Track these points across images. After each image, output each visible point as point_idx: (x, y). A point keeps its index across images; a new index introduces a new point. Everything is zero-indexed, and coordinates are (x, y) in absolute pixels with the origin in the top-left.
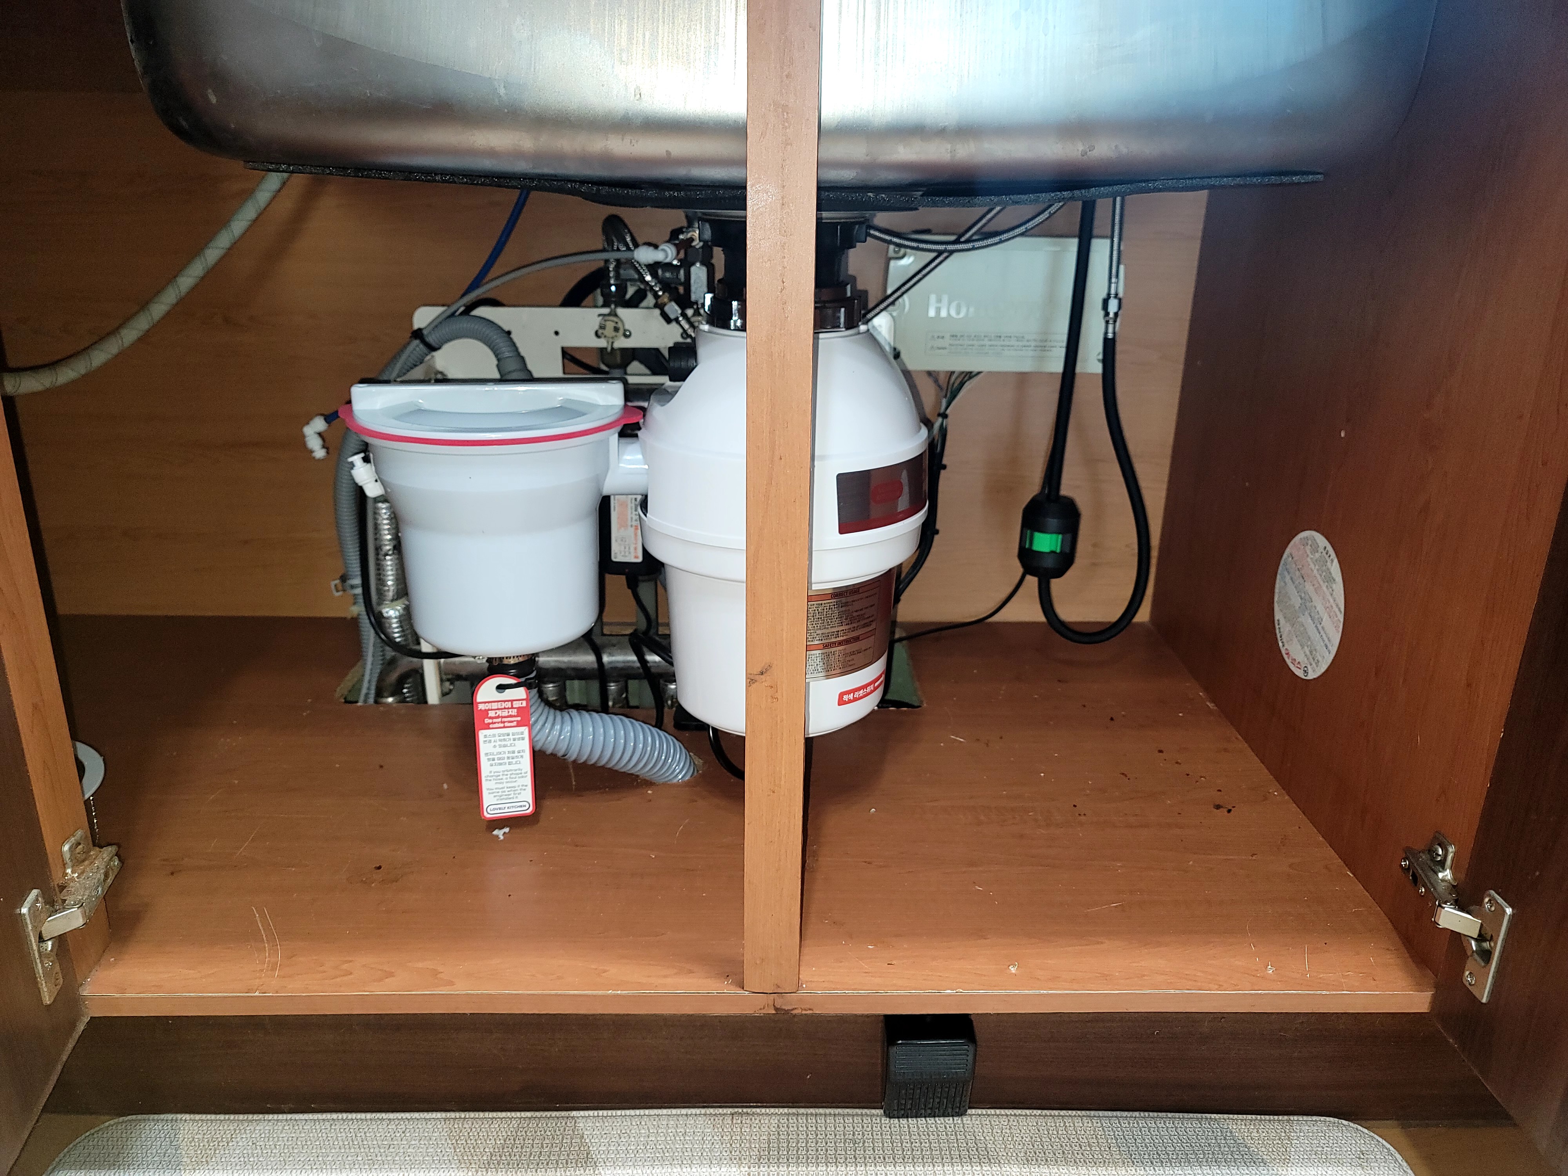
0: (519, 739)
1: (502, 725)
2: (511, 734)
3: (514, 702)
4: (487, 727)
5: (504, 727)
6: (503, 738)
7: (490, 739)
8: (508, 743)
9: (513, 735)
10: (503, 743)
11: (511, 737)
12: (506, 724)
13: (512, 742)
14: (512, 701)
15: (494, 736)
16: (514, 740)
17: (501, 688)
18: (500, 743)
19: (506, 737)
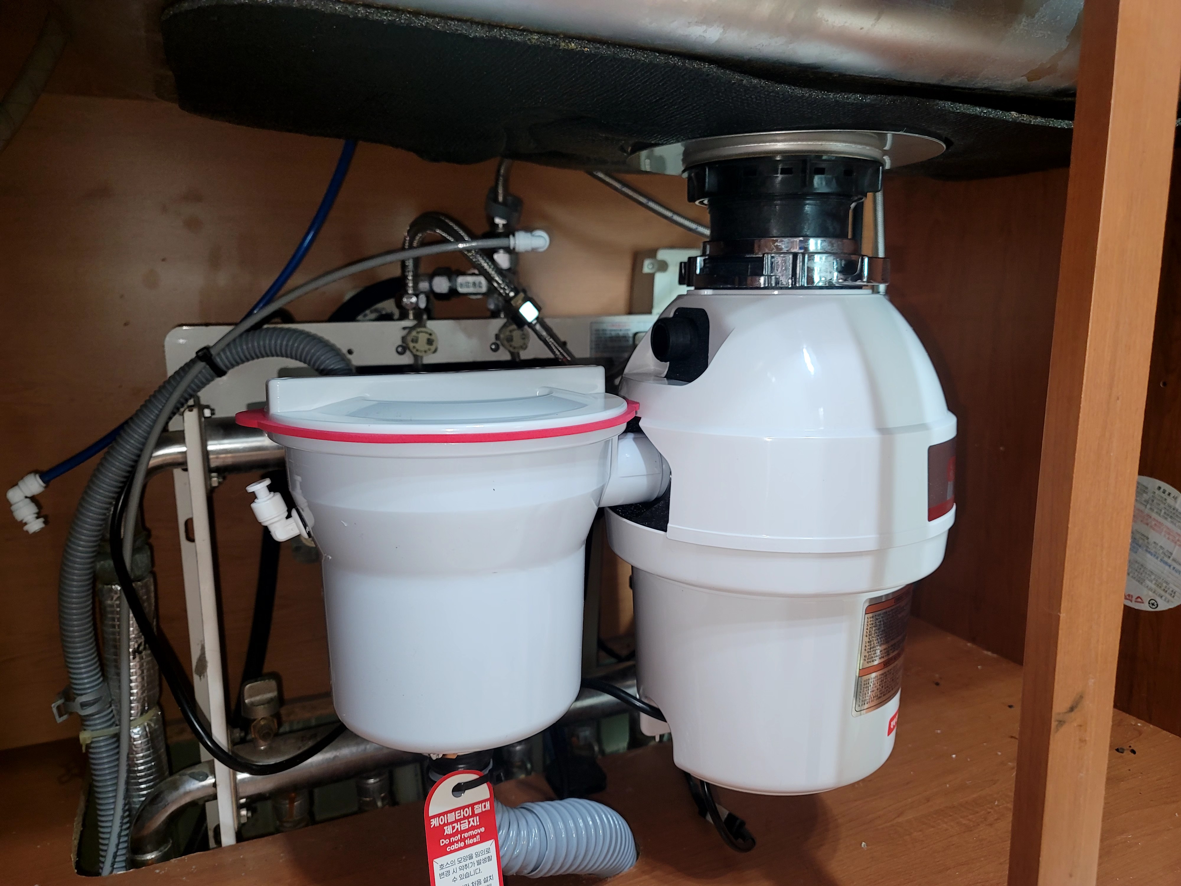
0: (485, 860)
1: (462, 844)
2: (474, 856)
3: (476, 807)
4: (443, 852)
5: (466, 846)
6: (464, 864)
7: (447, 869)
8: (471, 870)
9: (477, 855)
10: (465, 871)
11: (475, 859)
12: (468, 842)
13: (476, 867)
14: (472, 806)
15: (453, 863)
16: (479, 863)
17: (458, 789)
18: (462, 872)
19: (469, 861)
